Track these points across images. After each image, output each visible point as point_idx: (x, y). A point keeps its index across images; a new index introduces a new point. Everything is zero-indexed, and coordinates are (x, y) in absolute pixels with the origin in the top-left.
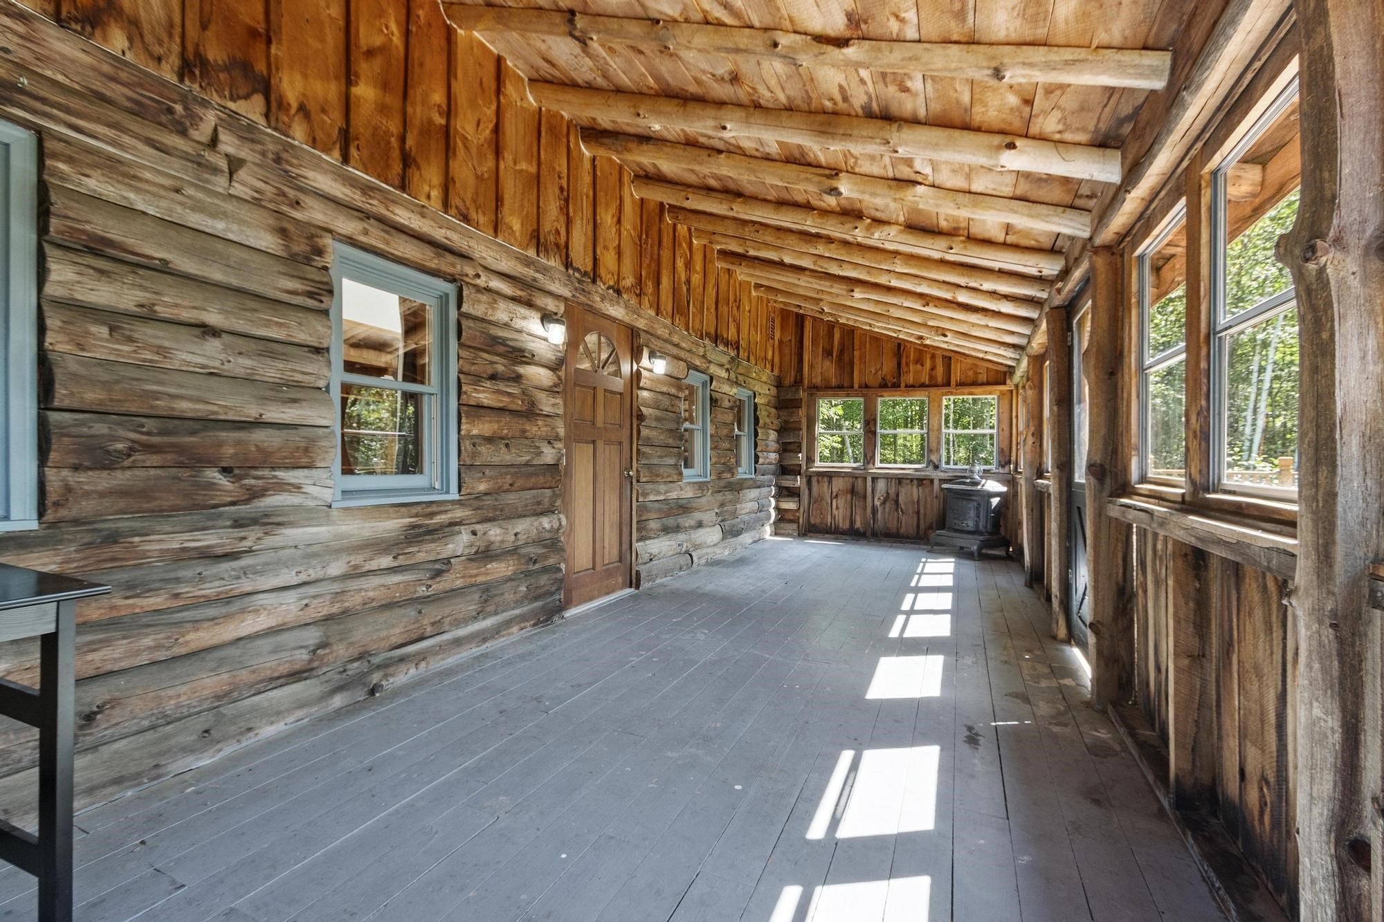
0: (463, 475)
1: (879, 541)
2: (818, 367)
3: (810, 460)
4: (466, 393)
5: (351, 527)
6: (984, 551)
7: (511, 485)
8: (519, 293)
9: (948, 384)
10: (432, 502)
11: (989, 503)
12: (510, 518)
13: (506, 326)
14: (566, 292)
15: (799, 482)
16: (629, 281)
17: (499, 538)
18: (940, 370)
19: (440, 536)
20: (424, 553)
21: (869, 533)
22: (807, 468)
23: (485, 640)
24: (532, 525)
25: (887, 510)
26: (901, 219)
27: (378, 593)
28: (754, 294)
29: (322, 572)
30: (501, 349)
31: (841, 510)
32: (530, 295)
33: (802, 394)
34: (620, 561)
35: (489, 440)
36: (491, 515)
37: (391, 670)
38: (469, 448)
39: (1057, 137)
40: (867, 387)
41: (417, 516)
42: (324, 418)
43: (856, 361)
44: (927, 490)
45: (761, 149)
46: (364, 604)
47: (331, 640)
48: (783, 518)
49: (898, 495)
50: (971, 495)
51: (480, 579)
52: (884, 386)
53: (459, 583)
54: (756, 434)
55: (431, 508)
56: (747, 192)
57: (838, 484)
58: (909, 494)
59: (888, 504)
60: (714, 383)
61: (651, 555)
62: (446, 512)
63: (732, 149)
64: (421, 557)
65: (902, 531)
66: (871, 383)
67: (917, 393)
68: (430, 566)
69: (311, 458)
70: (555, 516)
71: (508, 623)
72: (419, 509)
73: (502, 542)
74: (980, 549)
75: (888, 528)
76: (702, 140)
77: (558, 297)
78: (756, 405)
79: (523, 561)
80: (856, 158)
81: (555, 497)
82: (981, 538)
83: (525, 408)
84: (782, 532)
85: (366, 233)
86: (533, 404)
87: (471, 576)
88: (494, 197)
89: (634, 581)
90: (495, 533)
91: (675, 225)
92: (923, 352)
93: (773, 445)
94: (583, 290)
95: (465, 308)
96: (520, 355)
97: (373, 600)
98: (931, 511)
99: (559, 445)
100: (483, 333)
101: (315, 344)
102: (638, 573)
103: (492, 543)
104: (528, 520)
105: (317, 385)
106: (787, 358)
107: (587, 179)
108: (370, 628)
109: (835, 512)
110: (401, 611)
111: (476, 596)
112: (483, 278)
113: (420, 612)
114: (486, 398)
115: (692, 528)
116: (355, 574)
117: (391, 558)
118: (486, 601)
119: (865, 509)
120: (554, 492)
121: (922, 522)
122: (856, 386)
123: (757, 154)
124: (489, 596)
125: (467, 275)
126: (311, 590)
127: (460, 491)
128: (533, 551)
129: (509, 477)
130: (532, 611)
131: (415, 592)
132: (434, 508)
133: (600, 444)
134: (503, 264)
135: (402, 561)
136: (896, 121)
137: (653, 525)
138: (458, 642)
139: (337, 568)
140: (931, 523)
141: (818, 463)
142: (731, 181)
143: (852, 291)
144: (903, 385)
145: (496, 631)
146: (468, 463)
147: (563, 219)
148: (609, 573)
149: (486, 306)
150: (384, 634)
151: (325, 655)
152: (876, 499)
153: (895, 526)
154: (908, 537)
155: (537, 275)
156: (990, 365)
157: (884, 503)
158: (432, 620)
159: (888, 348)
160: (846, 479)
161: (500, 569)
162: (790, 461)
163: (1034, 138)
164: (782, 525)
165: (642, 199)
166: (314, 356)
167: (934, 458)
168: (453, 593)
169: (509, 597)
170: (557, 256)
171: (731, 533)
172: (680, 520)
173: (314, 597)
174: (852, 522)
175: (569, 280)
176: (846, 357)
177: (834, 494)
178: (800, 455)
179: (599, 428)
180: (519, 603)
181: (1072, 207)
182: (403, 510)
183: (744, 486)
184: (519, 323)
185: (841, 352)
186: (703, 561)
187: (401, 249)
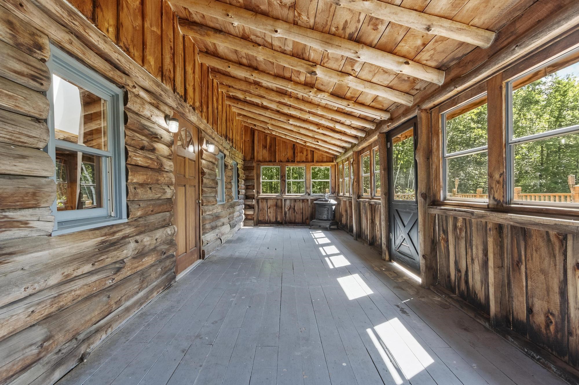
0: (130, 207)
1: (288, 225)
2: (261, 153)
3: (258, 192)
4: (130, 157)
5: (65, 248)
6: (331, 227)
7: (152, 211)
8: (153, 101)
9: (313, 162)
10: (113, 225)
11: (332, 208)
12: (152, 231)
13: (148, 119)
14: (174, 105)
15: (254, 202)
16: (197, 104)
17: (148, 243)
18: (309, 156)
19: (119, 246)
20: (109, 258)
21: (284, 222)
22: (257, 196)
23: (141, 304)
24: (163, 233)
25: (290, 212)
26: (331, 90)
27: (82, 290)
28: (237, 118)
29: (45, 284)
30: (146, 132)
31: (272, 213)
32: (158, 104)
33: (254, 164)
34: (196, 246)
35: (142, 185)
36: (143, 229)
37: (91, 340)
38: (133, 190)
39: (425, 62)
40: (281, 162)
41: (105, 235)
42: (47, 170)
43: (277, 151)
44: (306, 204)
45: (283, 47)
46: (73, 300)
47: (53, 333)
48: (248, 218)
49: (294, 206)
50: (325, 205)
51: (140, 268)
52: (288, 161)
53: (129, 273)
54: (238, 181)
55: (112, 229)
56: (261, 68)
57: (270, 203)
58: (299, 206)
59: (291, 210)
60: (226, 158)
61: (208, 241)
62: (120, 231)
63: (266, 44)
64: (109, 261)
65: (297, 221)
66: (283, 161)
67: (301, 165)
68: (113, 266)
69: (37, 200)
70: (172, 227)
71: (152, 291)
72: (106, 231)
73: (150, 245)
74: (330, 226)
75: (291, 220)
76: (252, 37)
77: (170, 107)
78: (238, 168)
79: (159, 254)
80: (329, 59)
81: (172, 216)
82: (330, 222)
83: (158, 167)
84: (247, 224)
85: (71, 43)
86: (161, 165)
87: (135, 268)
88: (141, 43)
89: (202, 255)
90: (147, 240)
91: (213, 80)
92: (304, 148)
93: (243, 186)
94: (182, 105)
95: (129, 105)
96: (155, 137)
97: (79, 296)
98: (308, 212)
99: (173, 188)
100: (138, 121)
101: (37, 116)
102: (203, 251)
103: (145, 246)
104: (161, 230)
105: (38, 146)
106: (248, 148)
107: (181, 46)
108: (79, 316)
109: (269, 214)
110: (96, 299)
111: (138, 280)
112: (137, 89)
113: (109, 297)
114: (140, 160)
115: (221, 226)
116: (68, 280)
117: (91, 265)
118: (143, 281)
119: (282, 212)
120: (170, 213)
121: (304, 217)
122: (277, 161)
123: (279, 50)
124: (144, 278)
125: (128, 85)
126: (35, 299)
127: (128, 216)
128: (164, 247)
129: (151, 206)
130: (162, 281)
131: (105, 284)
132: (115, 229)
133: (187, 186)
134: (147, 83)
135: (98, 266)
136: (361, 44)
137: (208, 226)
138: (128, 310)
139: (55, 279)
140: (308, 217)
141: (261, 194)
142: (255, 61)
143: (289, 120)
144: (296, 161)
145: (146, 297)
146: (131, 199)
147: (172, 64)
148: (192, 253)
149: (139, 105)
150: (88, 317)
151: (49, 345)
152: (286, 208)
153: (294, 219)
154: (299, 223)
155: (162, 93)
156: (328, 155)
157: (289, 210)
158: (116, 301)
159: (289, 146)
160: (274, 200)
161: (149, 260)
162: (250, 193)
163: (415, 61)
164: (247, 221)
165: (202, 64)
166: (37, 124)
167: (308, 191)
168: (126, 280)
169: (153, 276)
170: (170, 84)
171: (232, 226)
172: (217, 223)
173: (38, 304)
174: (276, 218)
175: (176, 99)
176: (272, 149)
177: (269, 207)
178: (254, 190)
179: (187, 179)
180: (157, 278)
181: (407, 93)
182: (97, 232)
183: (236, 205)
184: (154, 119)
185: (270, 147)
186: (225, 241)
187: (92, 60)
